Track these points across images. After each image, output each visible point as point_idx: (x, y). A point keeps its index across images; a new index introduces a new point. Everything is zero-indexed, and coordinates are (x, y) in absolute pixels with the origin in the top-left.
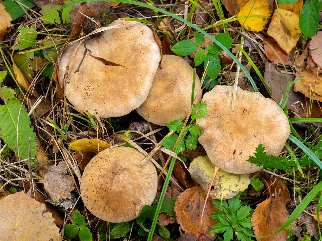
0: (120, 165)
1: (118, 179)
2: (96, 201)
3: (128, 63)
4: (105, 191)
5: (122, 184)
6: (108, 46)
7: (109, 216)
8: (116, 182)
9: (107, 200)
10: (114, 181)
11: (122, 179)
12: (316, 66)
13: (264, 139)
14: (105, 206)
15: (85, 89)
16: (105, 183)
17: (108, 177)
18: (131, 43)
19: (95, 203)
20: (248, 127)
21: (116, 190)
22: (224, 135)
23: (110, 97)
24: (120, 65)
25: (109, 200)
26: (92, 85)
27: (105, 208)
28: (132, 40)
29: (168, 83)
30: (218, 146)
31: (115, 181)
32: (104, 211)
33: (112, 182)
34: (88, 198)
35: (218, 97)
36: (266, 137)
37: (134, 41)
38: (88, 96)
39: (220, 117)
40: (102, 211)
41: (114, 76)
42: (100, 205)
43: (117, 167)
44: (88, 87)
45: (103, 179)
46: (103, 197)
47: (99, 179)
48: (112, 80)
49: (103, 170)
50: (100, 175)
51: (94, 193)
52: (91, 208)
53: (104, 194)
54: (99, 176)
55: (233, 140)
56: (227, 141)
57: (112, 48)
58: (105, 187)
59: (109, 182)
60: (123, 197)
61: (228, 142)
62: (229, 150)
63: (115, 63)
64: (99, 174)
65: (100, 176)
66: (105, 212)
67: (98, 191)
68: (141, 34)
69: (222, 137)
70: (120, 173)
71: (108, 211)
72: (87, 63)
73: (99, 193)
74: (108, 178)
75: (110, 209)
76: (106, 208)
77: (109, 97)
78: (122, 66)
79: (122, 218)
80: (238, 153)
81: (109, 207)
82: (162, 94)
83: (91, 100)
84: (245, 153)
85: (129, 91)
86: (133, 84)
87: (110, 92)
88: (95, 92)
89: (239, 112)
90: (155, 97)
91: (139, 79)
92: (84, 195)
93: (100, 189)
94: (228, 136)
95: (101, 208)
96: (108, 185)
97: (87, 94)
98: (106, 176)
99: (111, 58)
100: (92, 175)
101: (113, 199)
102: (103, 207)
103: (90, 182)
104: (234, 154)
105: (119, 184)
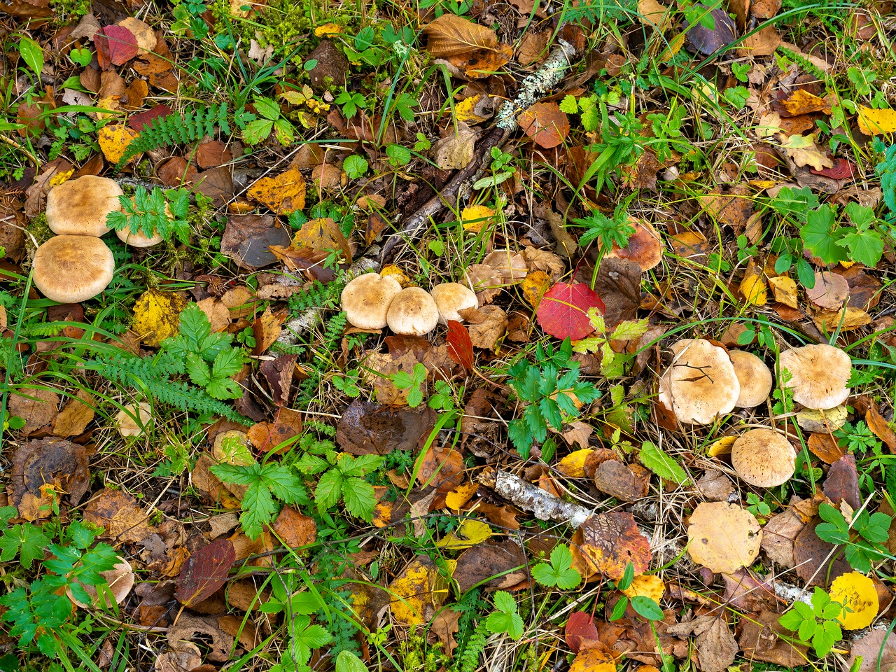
0: (764, 440)
2: (763, 474)
4: (767, 461)
5: (775, 449)
12: (822, 308)
15: (695, 406)
16: (764, 456)
17: (763, 450)
20: (823, 369)
22: (810, 384)
23: (717, 401)
26: (698, 399)
29: (745, 370)
31: (770, 451)
33: (768, 452)
36: (840, 369)
38: (700, 409)
42: (768, 475)
43: (764, 442)
48: (710, 388)
49: (755, 449)
50: (755, 453)
51: (758, 468)
55: (820, 383)
56: (816, 386)
59: (766, 453)
62: (822, 392)
63: (700, 376)
66: (774, 478)
68: (703, 346)
69: (810, 386)
70: (768, 444)
71: (775, 476)
72: (682, 386)
78: (708, 375)
79: (787, 476)
80: (829, 390)
82: (748, 380)
83: (703, 411)
84: (834, 387)
85: (727, 389)
86: (727, 382)
87: (715, 397)
88: (704, 403)
89: (810, 362)
90: (744, 385)
91: (728, 377)
92: (749, 477)
93: (762, 462)
94: (815, 382)
95: (769, 477)
96: (767, 456)
97: (698, 408)
98: (761, 451)
99: (692, 375)
100: (747, 458)
101: (776, 464)
102: (770, 475)
103: (750, 464)
104: (827, 392)
105: (774, 451)
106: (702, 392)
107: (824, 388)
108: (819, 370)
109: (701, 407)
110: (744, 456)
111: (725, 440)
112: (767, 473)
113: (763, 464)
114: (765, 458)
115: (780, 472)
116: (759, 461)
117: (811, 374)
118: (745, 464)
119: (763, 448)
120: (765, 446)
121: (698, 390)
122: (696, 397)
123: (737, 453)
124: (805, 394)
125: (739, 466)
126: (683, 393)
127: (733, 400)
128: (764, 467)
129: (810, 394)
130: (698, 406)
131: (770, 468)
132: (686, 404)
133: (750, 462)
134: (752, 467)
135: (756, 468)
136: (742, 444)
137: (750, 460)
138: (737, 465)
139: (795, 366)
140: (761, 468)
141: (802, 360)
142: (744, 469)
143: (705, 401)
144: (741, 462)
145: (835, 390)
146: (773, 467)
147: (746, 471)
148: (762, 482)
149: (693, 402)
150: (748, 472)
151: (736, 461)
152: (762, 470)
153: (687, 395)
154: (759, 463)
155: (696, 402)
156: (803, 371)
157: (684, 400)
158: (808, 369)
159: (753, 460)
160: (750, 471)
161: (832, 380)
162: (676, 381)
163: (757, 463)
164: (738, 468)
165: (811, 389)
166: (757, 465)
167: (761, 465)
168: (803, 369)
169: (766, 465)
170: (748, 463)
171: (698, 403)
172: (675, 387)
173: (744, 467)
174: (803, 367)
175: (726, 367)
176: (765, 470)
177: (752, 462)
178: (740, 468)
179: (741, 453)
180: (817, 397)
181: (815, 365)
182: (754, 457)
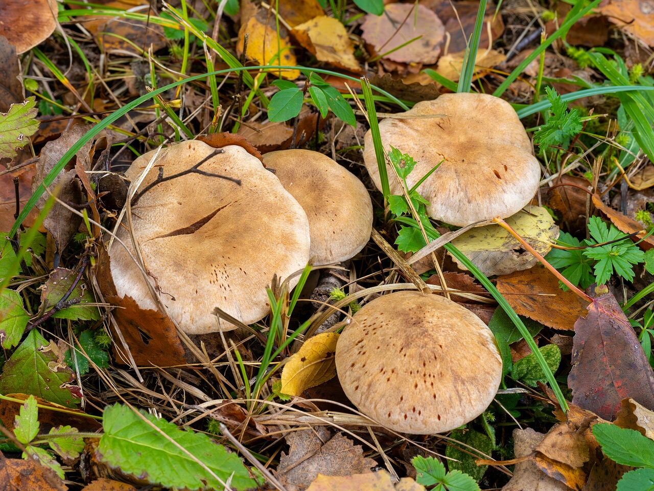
0: (407, 309)
1: (431, 324)
2: (435, 396)
3: (227, 195)
4: (436, 358)
5: (444, 325)
6: (161, 208)
7: (475, 400)
8: (435, 330)
9: (450, 372)
10: (430, 332)
11: (436, 320)
12: (405, 65)
13: (504, 133)
14: (455, 387)
15: (212, 283)
16: (422, 347)
17: (415, 336)
19: (437, 399)
20: (470, 136)
21: (447, 341)
22: (456, 173)
23: (264, 256)
24: (219, 210)
25: (455, 369)
26: (217, 266)
27: (457, 391)
29: (307, 181)
30: (466, 191)
31: (433, 330)
32: (461, 400)
33: (430, 335)
34: (418, 409)
35: (391, 137)
36: (503, 129)
38: (227, 288)
39: (424, 158)
40: (458, 403)
41: (231, 226)
42: (448, 396)
43: (408, 314)
44: (214, 275)
45: (412, 346)
46: (441, 373)
47: (407, 354)
48: (237, 232)
49: (395, 339)
50: (399, 349)
51: (419, 386)
52: (437, 420)
53: (438, 366)
54: (400, 351)
55: (476, 163)
56: (470, 173)
57: (172, 205)
58: (430, 352)
59: (426, 340)
60: (465, 343)
61: (472, 172)
62: (487, 180)
63: (205, 216)
64: (396, 351)
65: (402, 349)
66: (463, 398)
67: (425, 375)
68: (193, 152)
69: (457, 176)
70: (422, 316)
71: (466, 393)
72: (167, 249)
73: (430, 375)
74: (417, 337)
75: (466, 383)
76: (460, 388)
77: (263, 258)
78: (222, 208)
79: (492, 385)
80: (501, 171)
81: (463, 383)
82: (318, 198)
83: (237, 292)
84: (510, 162)
85: (278, 225)
86: (273, 210)
87: (256, 248)
88: (234, 272)
89: (437, 130)
90: (314, 210)
91: (272, 199)
92: (403, 415)
93: (424, 365)
94: (464, 166)
95: (452, 399)
96: (430, 345)
97: (223, 288)
98: (412, 338)
99: (188, 219)
100: (382, 370)
101: (459, 360)
102: (454, 394)
103: (394, 381)
104: (498, 177)
105: (442, 329)
106: (220, 248)
107: (488, 171)
108: (462, 139)
109: (228, 283)
110: (373, 368)
111: (312, 346)
112: (445, 390)
113: (429, 369)
114: (427, 353)
115: (473, 379)
116: (415, 365)
117: (448, 152)
118: (382, 386)
119: (415, 331)
120: (418, 323)
121: (210, 246)
122: (210, 261)
123: (353, 365)
124: (452, 199)
125: (367, 398)
126: (175, 263)
127: (301, 246)
128: (434, 376)
129: (462, 194)
130: (221, 281)
131: (448, 376)
132: (191, 285)
133: (394, 375)
134: (402, 389)
135: (413, 387)
136: (359, 342)
137: (393, 372)
138: (363, 397)
139: (411, 144)
140: (425, 382)
141: (419, 129)
142: (383, 400)
143: (236, 266)
144: (370, 386)
145: (512, 166)
146: (452, 371)
147: (389, 404)
148: (439, 418)
149: (205, 276)
150: (397, 405)
151: (357, 388)
152: (430, 387)
153: (185, 265)
154: (418, 372)
155: (213, 272)
156: (430, 150)
157: (183, 278)
158: (438, 142)
159: (399, 367)
160: (402, 399)
161: (497, 149)
162: (151, 241)
163: (411, 373)
164: (367, 404)
165: (462, 181)
166: (415, 377)
167: (423, 373)
168: (429, 145)
169: (436, 370)
170: (388, 380)
171: (220, 275)
172: (150, 255)
173: (383, 396)
174: (426, 142)
175: (261, 179)
176: (437, 384)
177: (399, 375)
178: (371, 403)
179: (363, 363)
180: (480, 195)
181: (451, 133)
182: (399, 359)
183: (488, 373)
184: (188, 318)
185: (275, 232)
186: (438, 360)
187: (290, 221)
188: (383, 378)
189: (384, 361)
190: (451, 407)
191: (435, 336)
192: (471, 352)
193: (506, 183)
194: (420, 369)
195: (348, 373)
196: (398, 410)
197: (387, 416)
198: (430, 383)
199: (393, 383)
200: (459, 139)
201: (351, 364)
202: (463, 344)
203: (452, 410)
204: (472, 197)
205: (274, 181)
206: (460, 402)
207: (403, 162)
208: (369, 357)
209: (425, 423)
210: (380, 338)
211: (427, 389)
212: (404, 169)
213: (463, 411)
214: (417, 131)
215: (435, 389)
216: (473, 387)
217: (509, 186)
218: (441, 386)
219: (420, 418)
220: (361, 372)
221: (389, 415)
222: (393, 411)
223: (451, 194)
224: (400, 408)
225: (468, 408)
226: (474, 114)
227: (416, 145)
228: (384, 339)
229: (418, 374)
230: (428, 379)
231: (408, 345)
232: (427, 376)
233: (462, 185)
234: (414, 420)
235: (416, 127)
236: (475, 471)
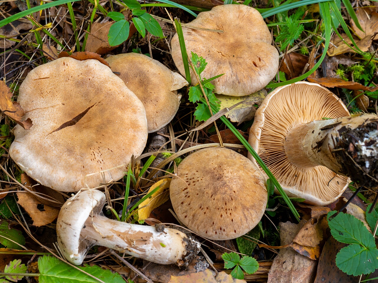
0: (213, 169)
1: (228, 178)
2: (232, 220)
3: (93, 98)
4: (232, 199)
5: (235, 177)
6: (52, 109)
7: (255, 218)
8: (230, 182)
9: (240, 206)
10: (228, 184)
11: (230, 174)
13: (256, 33)
14: (243, 213)
15: (93, 160)
16: (224, 194)
17: (219, 187)
18: (70, 82)
19: (233, 222)
20: (236, 38)
21: (238, 188)
22: (230, 64)
23: (122, 139)
24: (89, 108)
26: (94, 149)
27: (245, 215)
28: (68, 80)
29: (136, 80)
30: (237, 76)
31: (229, 182)
32: (247, 220)
33: (228, 185)
34: (223, 228)
35: (188, 43)
36: (255, 30)
37: (70, 78)
38: (102, 162)
39: (209, 55)
40: (245, 221)
41: (99, 120)
42: (240, 219)
43: (213, 173)
44: (93, 155)
45: (218, 193)
46: (235, 207)
47: (216, 198)
48: (104, 124)
49: (207, 189)
51: (223, 216)
52: (234, 233)
53: (234, 204)
54: (211, 197)
55: (242, 58)
56: (238, 64)
57: (58, 106)
58: (228, 196)
59: (226, 189)
61: (240, 63)
62: (249, 68)
63: (81, 112)
64: (208, 197)
65: (212, 195)
66: (248, 218)
68: (67, 67)
69: (230, 66)
70: (222, 173)
71: (249, 215)
72: (61, 140)
73: (229, 209)
74: (220, 187)
75: (249, 209)
76: (246, 213)
77: (121, 140)
78: (91, 107)
79: (263, 206)
80: (257, 62)
81: (248, 210)
82: (147, 90)
83: (108, 163)
84: (262, 55)
85: (128, 116)
86: (124, 106)
87: (116, 134)
88: (105, 151)
89: (215, 35)
91: (121, 98)
92: (214, 232)
93: (226, 204)
94: (234, 59)
95: (242, 220)
96: (228, 192)
97: (99, 162)
98: (217, 188)
99: (70, 115)
100: (201, 207)
101: (245, 198)
102: (243, 217)
103: (208, 214)
104: (256, 65)
105: (234, 180)
106: (94, 136)
107: (249, 62)
108: (232, 40)
109: (102, 159)
110: (195, 206)
111: (155, 189)
112: (238, 216)
113: (229, 206)
114: (227, 197)
116: (220, 204)
117: (224, 50)
118: (201, 216)
119: (219, 183)
120: (220, 178)
121: (87, 135)
122: (89, 146)
123: (182, 203)
124: (228, 81)
125: (192, 223)
126: (68, 149)
127: (143, 128)
128: (231, 210)
129: (234, 77)
130: (98, 158)
131: (239, 208)
132: (79, 163)
133: (208, 211)
134: (213, 218)
135: (220, 217)
136: (185, 189)
137: (207, 208)
138: (190, 222)
139: (201, 46)
140: (227, 213)
141: (205, 35)
142: (202, 224)
143: (105, 147)
144: (194, 216)
145: (263, 58)
146: (242, 204)
147: (206, 227)
148: (235, 231)
149: (88, 157)
150: (211, 227)
151: (186, 217)
152: (230, 215)
153: (74, 150)
154: (222, 208)
155: (92, 153)
156: (213, 49)
157: (74, 159)
158: (217, 44)
159: (211, 206)
160: (213, 223)
161: (254, 47)
162: (50, 135)
163: (218, 209)
164: (193, 226)
165: (234, 70)
166: (220, 211)
167: (225, 209)
168: (212, 46)
169: (232, 206)
170: (205, 213)
171: (96, 154)
172: (52, 146)
173: (202, 222)
174: (210, 45)
175: (113, 84)
176: (234, 213)
177: (211, 210)
178: (195, 226)
179: (189, 203)
180: (245, 78)
181: (224, 37)
182: (211, 202)
183: (261, 200)
184: (80, 184)
185: (126, 121)
186: (234, 200)
187: (134, 112)
188: (202, 212)
189: (202, 202)
190: (242, 225)
191: (231, 186)
192: (251, 190)
193: (260, 69)
194: (223, 207)
195: (180, 207)
196: (212, 230)
197: (205, 233)
198: (229, 213)
199: (208, 215)
200: (230, 41)
201: (181, 202)
202: (246, 187)
203: (242, 226)
204: (241, 79)
205: (121, 84)
206: (247, 221)
207: (199, 63)
208: (192, 199)
209: (227, 235)
210: (198, 188)
211: (228, 217)
212: (199, 68)
213: (249, 225)
214: (204, 37)
215: (232, 216)
216: (253, 211)
217: (262, 71)
218: (236, 214)
219: (224, 233)
220: (188, 208)
221: (206, 232)
222: (208, 230)
223: (228, 79)
224: (213, 229)
225: (251, 223)
226: (237, 22)
227: (204, 47)
228: (200, 189)
229: (223, 210)
230: (229, 212)
231: (215, 193)
232: (228, 210)
233: (234, 72)
234: (221, 234)
235: (203, 34)
236: (251, 244)
